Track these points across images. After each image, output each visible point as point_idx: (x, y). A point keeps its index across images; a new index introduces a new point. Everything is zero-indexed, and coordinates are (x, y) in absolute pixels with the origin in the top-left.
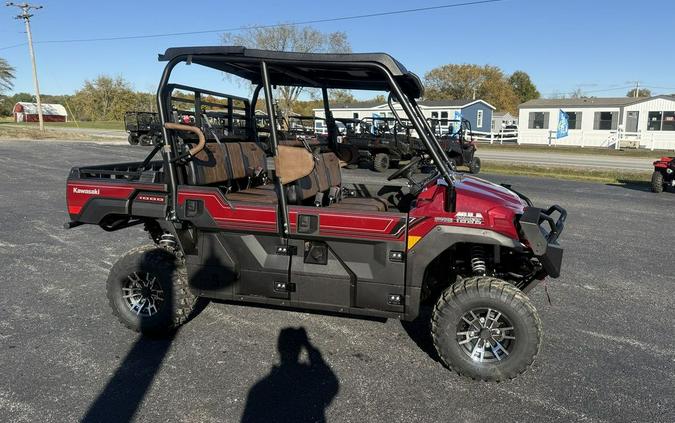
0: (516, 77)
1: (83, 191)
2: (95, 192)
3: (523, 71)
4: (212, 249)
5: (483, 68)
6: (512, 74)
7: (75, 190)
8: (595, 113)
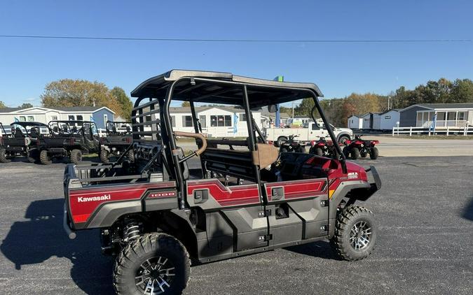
0: (115, 91)
1: (90, 199)
2: (105, 198)
3: (120, 87)
4: (217, 225)
5: (93, 83)
6: (112, 88)
7: (80, 199)
8: (183, 117)
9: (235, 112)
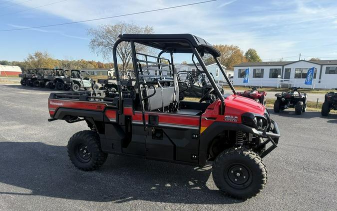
8: (270, 69)
9: (322, 65)
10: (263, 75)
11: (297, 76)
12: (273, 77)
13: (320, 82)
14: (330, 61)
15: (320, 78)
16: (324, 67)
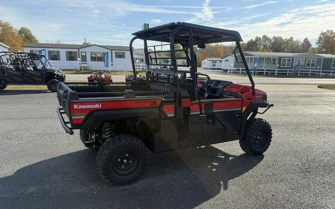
9: (112, 50)
10: (60, 58)
11: (93, 59)
12: (70, 60)
13: (112, 65)
14: (116, 47)
15: (112, 62)
16: (114, 52)
